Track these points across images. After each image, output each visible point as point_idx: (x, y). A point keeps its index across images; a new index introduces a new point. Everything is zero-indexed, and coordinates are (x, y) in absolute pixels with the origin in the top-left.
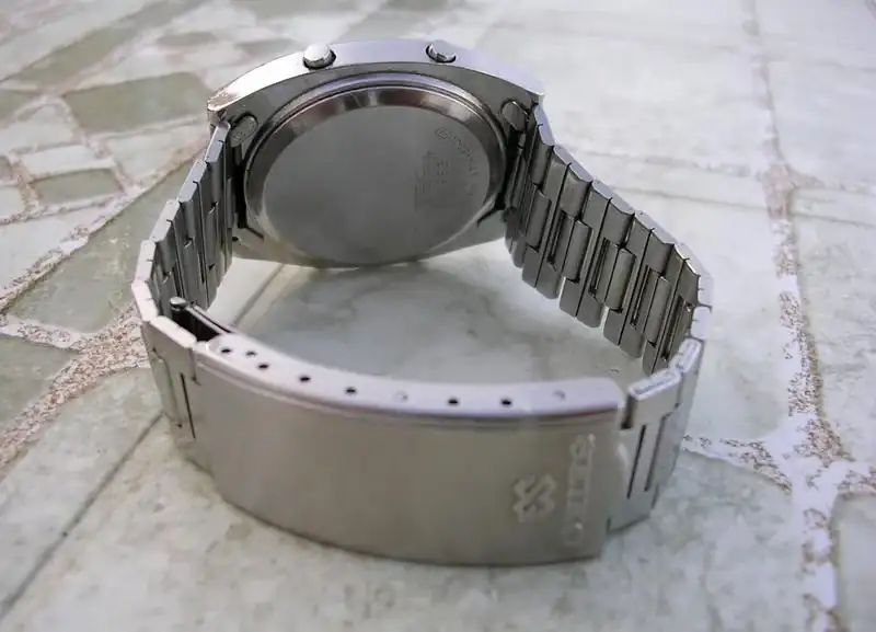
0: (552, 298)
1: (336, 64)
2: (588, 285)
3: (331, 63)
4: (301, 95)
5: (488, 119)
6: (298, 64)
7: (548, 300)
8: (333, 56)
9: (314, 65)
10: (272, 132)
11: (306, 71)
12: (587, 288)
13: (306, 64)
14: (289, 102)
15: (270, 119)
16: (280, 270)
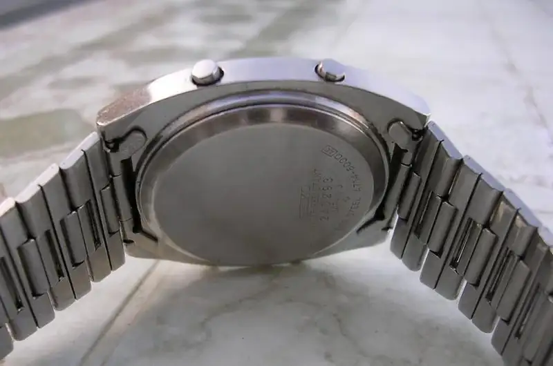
0: (451, 299)
1: (224, 80)
2: (487, 290)
3: (219, 80)
4: (188, 111)
5: (374, 137)
6: (186, 80)
7: (448, 301)
8: (221, 73)
9: (202, 82)
10: (161, 146)
11: (194, 87)
12: (485, 293)
13: (194, 81)
14: (177, 118)
15: (158, 134)
16: (154, 266)
